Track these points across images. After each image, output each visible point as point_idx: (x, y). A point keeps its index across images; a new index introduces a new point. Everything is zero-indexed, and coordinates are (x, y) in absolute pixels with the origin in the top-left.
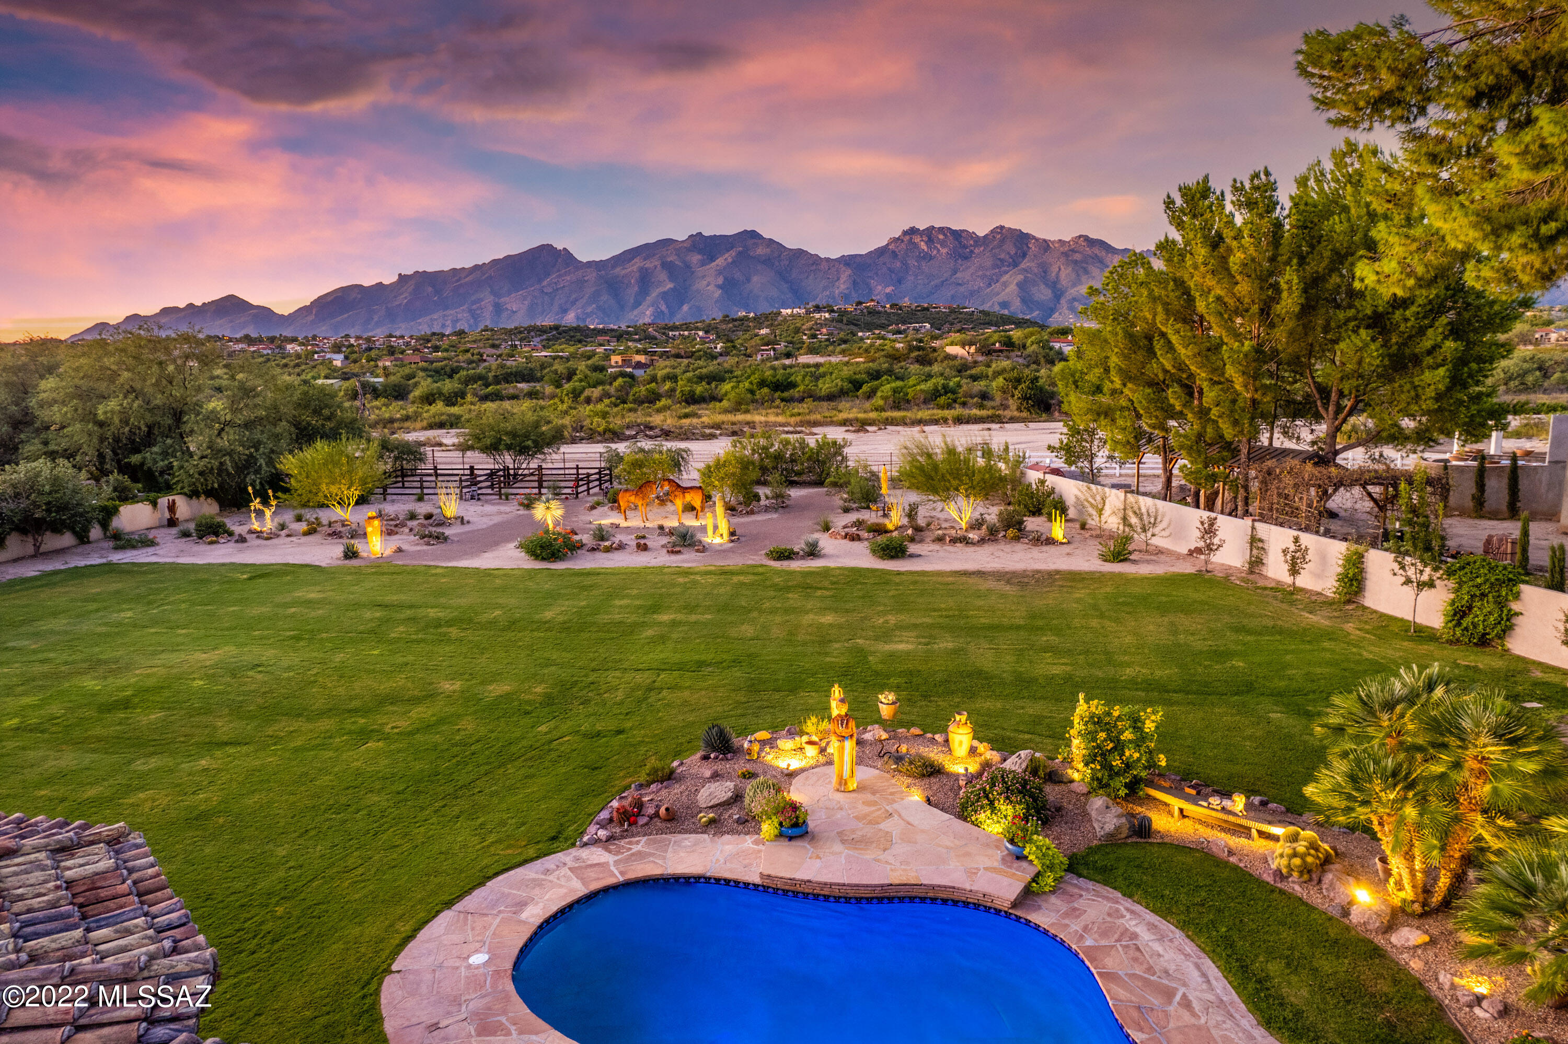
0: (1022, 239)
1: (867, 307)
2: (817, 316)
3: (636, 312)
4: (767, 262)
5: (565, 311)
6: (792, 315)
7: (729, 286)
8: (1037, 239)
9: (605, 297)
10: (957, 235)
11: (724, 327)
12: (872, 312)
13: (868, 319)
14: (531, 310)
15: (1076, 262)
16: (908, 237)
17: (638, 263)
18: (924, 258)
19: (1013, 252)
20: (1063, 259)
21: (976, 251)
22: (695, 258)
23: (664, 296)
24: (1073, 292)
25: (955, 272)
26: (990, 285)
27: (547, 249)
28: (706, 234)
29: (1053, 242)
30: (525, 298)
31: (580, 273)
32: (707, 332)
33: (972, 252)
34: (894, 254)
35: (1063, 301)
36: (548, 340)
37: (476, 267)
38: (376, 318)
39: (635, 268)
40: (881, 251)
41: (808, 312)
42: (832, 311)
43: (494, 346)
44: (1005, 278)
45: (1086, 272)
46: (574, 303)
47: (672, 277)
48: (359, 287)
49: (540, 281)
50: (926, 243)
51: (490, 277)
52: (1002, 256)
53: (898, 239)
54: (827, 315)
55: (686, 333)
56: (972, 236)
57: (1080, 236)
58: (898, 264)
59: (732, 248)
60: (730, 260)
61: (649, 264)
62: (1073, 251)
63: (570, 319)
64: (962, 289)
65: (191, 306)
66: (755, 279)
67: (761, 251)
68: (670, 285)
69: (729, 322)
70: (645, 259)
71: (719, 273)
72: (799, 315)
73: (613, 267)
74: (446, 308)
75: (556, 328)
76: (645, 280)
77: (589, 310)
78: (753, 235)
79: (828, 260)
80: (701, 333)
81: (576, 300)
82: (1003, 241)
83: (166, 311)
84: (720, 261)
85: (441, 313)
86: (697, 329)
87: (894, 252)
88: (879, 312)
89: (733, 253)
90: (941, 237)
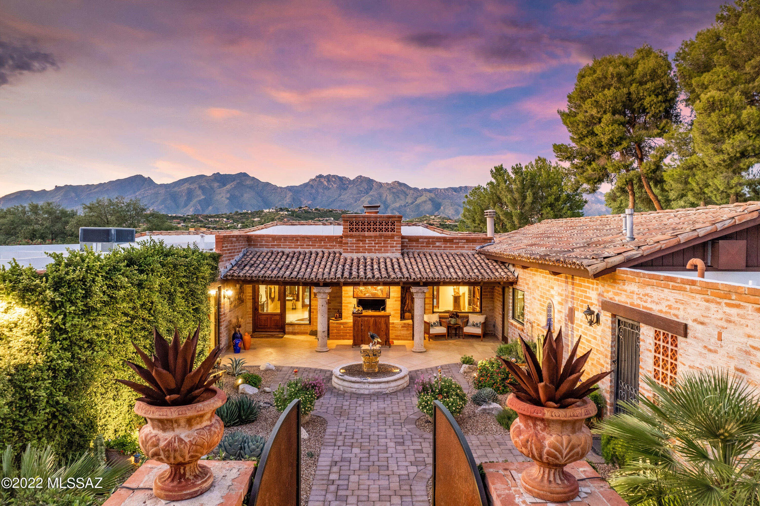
0: (370, 181)
1: (304, 210)
2: (281, 213)
3: (185, 209)
4: (251, 187)
6: (269, 212)
7: (232, 199)
8: (377, 182)
9: (169, 202)
10: (341, 179)
11: (236, 217)
12: (306, 212)
13: (305, 215)
15: (394, 193)
16: (318, 179)
17: (186, 186)
18: (326, 189)
19: (366, 187)
20: (388, 191)
21: (350, 186)
22: (216, 185)
23: (200, 202)
24: (393, 206)
25: (340, 195)
26: (356, 202)
27: (139, 177)
28: (221, 173)
29: (384, 184)
31: (156, 189)
32: (228, 219)
33: (347, 186)
34: (312, 187)
35: (389, 210)
37: (100, 184)
39: (185, 188)
40: (306, 185)
41: (277, 211)
42: (288, 211)
44: (363, 199)
45: (399, 197)
46: (152, 204)
47: (204, 193)
48: (31, 191)
49: (135, 192)
50: (327, 182)
51: (108, 189)
52: (361, 189)
53: (314, 179)
54: (286, 213)
55: (218, 219)
56: (348, 179)
57: (395, 182)
58: (314, 191)
59: (234, 181)
60: (233, 186)
61: (192, 187)
62: (392, 188)
64: (343, 203)
66: (245, 195)
67: (248, 182)
68: (203, 197)
69: (238, 215)
70: (190, 184)
71: (228, 192)
72: (273, 212)
73: (174, 187)
76: (190, 194)
77: (160, 207)
78: (245, 175)
79: (281, 188)
80: (225, 220)
81: (154, 203)
82: (362, 182)
84: (228, 187)
86: (223, 217)
87: (312, 185)
88: (310, 212)
89: (235, 183)
90: (334, 179)
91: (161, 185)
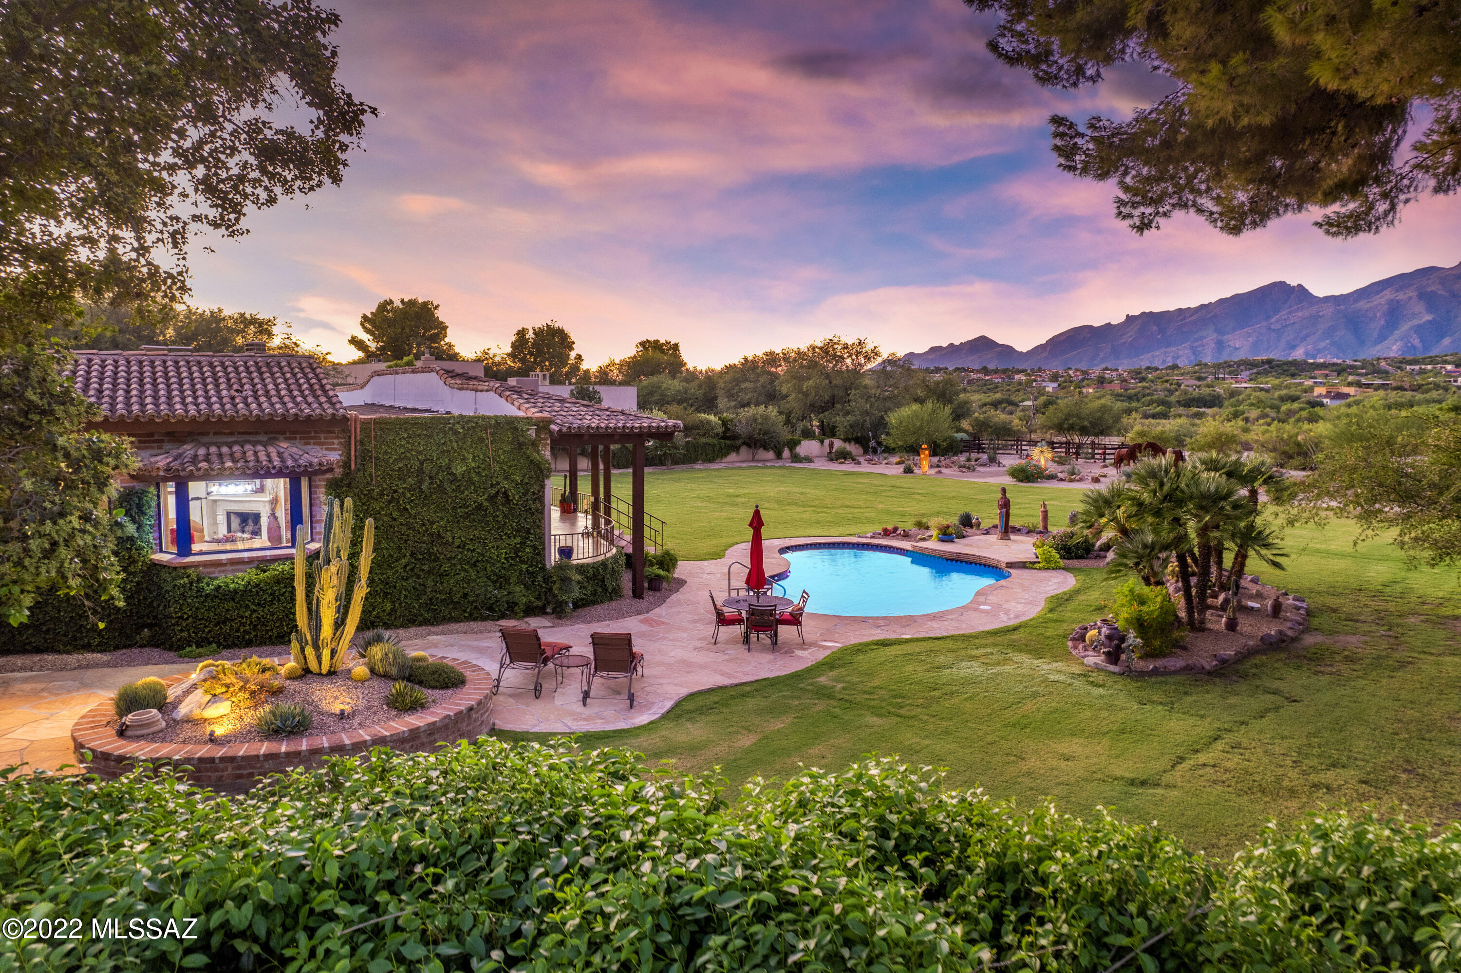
5: (1293, 347)
9: (1342, 332)
14: (1256, 346)
17: (1388, 295)
23: (1418, 328)
27: (1280, 287)
30: (1249, 335)
31: (1314, 309)
36: (1258, 373)
37: (1203, 306)
38: (1102, 355)
39: (1384, 301)
43: (1199, 379)
46: (1304, 339)
47: (1431, 308)
48: (1090, 327)
49: (1268, 318)
51: (1216, 316)
61: (1401, 297)
63: (1298, 354)
65: (952, 345)
68: (1428, 317)
70: (1398, 291)
73: (1356, 301)
74: (1169, 345)
75: (1269, 362)
76: (1395, 313)
77: (1322, 345)
81: (1307, 336)
83: (933, 350)
85: (1163, 350)
91: (1327, 299)
